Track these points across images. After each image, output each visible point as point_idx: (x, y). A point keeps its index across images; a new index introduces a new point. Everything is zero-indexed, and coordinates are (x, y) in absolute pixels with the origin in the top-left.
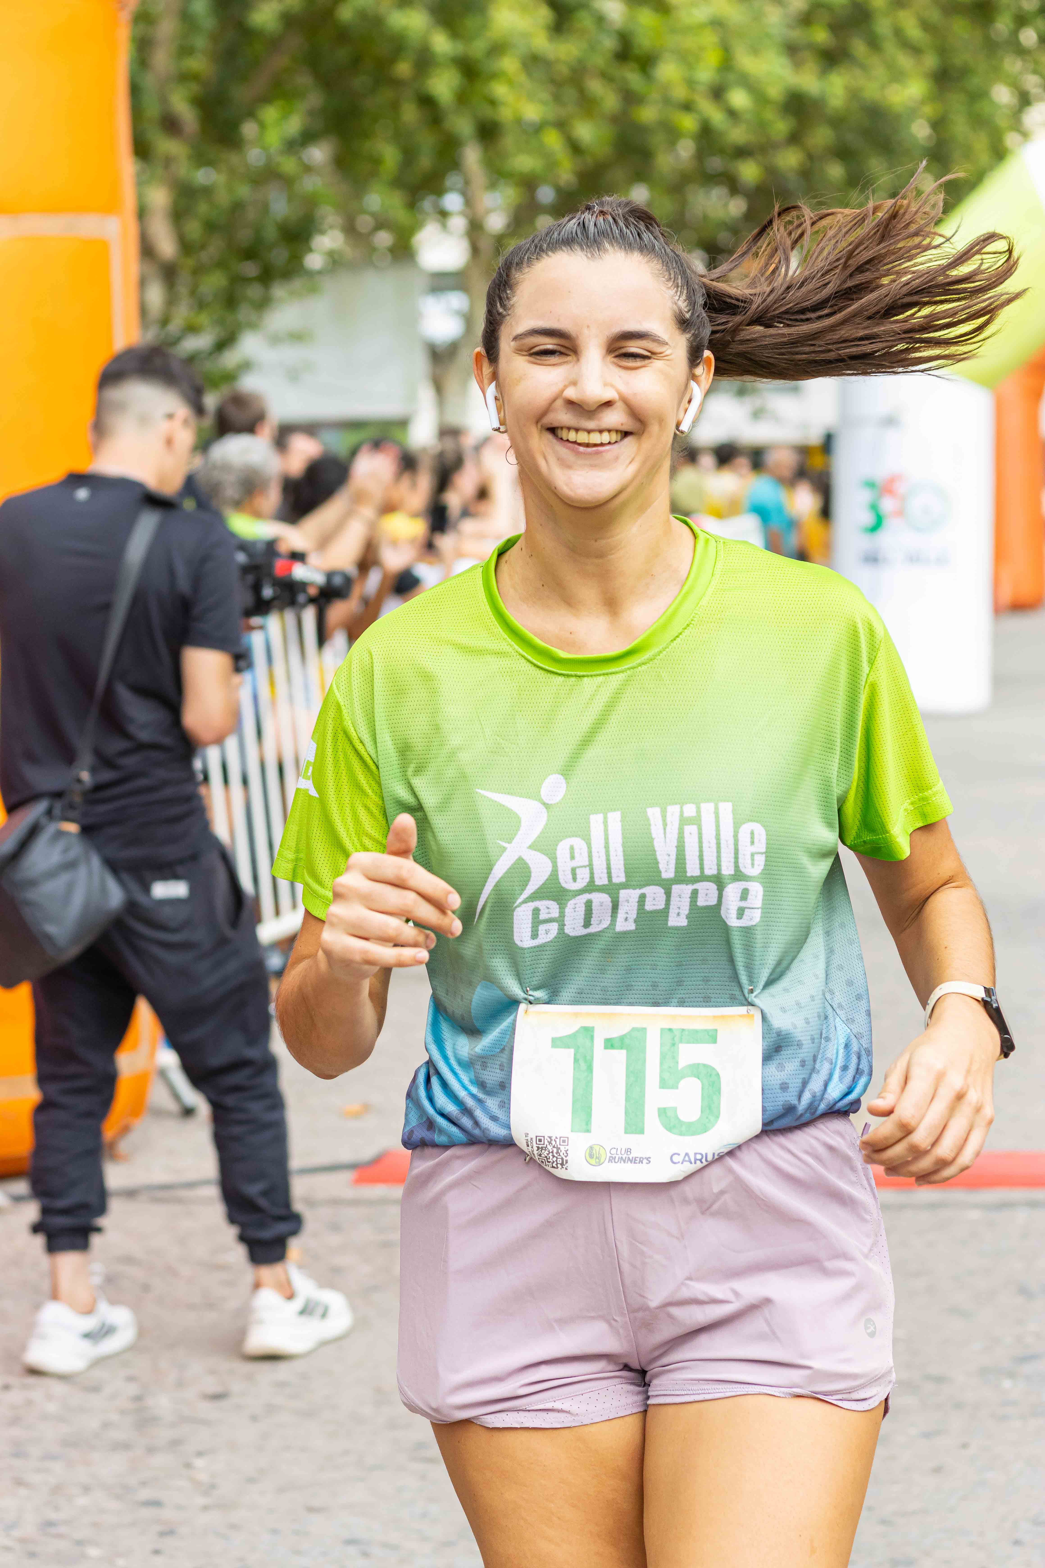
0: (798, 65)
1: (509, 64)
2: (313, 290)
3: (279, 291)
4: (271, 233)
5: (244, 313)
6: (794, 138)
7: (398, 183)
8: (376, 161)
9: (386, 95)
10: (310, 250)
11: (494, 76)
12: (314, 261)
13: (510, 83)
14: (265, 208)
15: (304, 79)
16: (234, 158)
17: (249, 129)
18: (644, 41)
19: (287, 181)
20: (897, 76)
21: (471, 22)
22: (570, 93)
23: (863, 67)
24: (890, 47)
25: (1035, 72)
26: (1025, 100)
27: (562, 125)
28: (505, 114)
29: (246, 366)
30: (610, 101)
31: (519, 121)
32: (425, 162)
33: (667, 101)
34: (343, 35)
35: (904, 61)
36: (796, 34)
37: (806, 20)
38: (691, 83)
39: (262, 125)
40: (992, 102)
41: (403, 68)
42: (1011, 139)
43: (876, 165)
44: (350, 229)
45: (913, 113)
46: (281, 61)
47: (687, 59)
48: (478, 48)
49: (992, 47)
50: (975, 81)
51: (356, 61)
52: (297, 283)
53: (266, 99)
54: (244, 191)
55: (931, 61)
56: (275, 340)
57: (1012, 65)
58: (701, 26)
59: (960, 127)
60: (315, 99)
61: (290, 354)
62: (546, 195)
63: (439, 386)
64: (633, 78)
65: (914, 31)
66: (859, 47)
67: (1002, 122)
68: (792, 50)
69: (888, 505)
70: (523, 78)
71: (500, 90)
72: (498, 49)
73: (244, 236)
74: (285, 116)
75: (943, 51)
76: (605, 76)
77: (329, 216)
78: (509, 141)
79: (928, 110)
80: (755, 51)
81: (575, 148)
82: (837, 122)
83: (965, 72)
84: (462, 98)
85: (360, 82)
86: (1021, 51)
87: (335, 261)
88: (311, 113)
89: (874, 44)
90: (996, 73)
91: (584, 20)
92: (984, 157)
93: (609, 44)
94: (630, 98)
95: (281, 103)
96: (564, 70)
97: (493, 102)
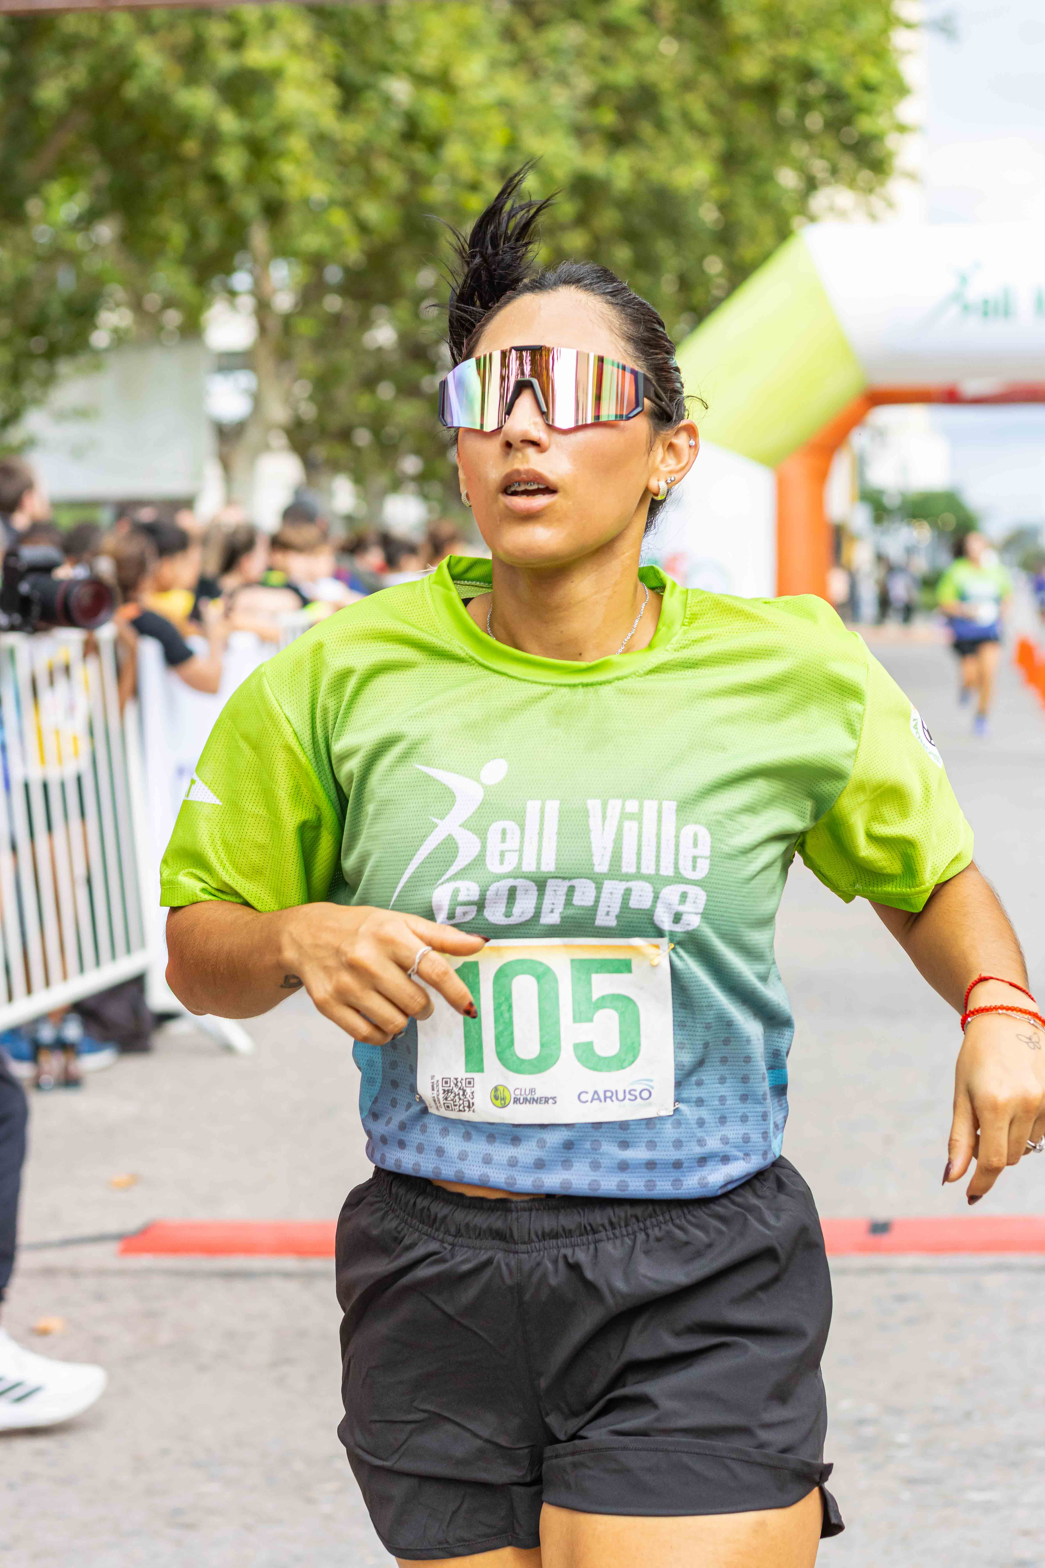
0: (586, 146)
1: (297, 143)
2: (97, 367)
3: (64, 367)
4: (56, 309)
5: (28, 389)
6: (582, 220)
7: (184, 260)
8: (162, 240)
9: (173, 173)
10: (95, 327)
11: (281, 155)
12: (100, 338)
13: (298, 162)
14: (52, 284)
15: (90, 157)
16: (19, 234)
17: (33, 206)
18: (432, 121)
19: (72, 258)
20: (683, 158)
21: (257, 102)
22: (357, 172)
23: (650, 149)
24: (677, 129)
25: (822, 157)
26: (811, 185)
27: (348, 205)
28: (293, 193)
29: (30, 443)
30: (398, 181)
31: (306, 201)
32: (212, 240)
33: (455, 181)
34: (129, 113)
35: (691, 143)
36: (583, 117)
37: (593, 101)
38: (478, 164)
39: (47, 203)
40: (777, 185)
41: (191, 147)
42: (796, 222)
43: (663, 247)
44: (137, 305)
45: (698, 195)
46: (67, 138)
47: (474, 140)
48: (264, 126)
49: (779, 131)
50: (762, 164)
51: (142, 139)
52: (83, 359)
53: (50, 176)
54: (30, 268)
55: (717, 144)
56: (61, 416)
57: (799, 149)
58: (488, 108)
59: (746, 211)
60: (102, 176)
61: (74, 431)
62: (334, 274)
63: (226, 464)
64: (419, 157)
65: (701, 114)
66: (646, 129)
67: (788, 206)
68: (579, 132)
70: (310, 156)
71: (287, 169)
72: (284, 128)
73: (29, 313)
74: (71, 194)
75: (729, 134)
76: (391, 156)
77: (117, 291)
78: (295, 220)
79: (714, 193)
80: (542, 131)
81: (363, 227)
82: (624, 204)
83: (751, 155)
84: (250, 177)
85: (147, 159)
86: (808, 137)
87: (120, 339)
88: (97, 190)
89: (661, 125)
90: (783, 156)
91: (371, 101)
92: (769, 240)
93: (395, 124)
94: (417, 178)
95: (66, 179)
96: (351, 150)
97: (279, 181)
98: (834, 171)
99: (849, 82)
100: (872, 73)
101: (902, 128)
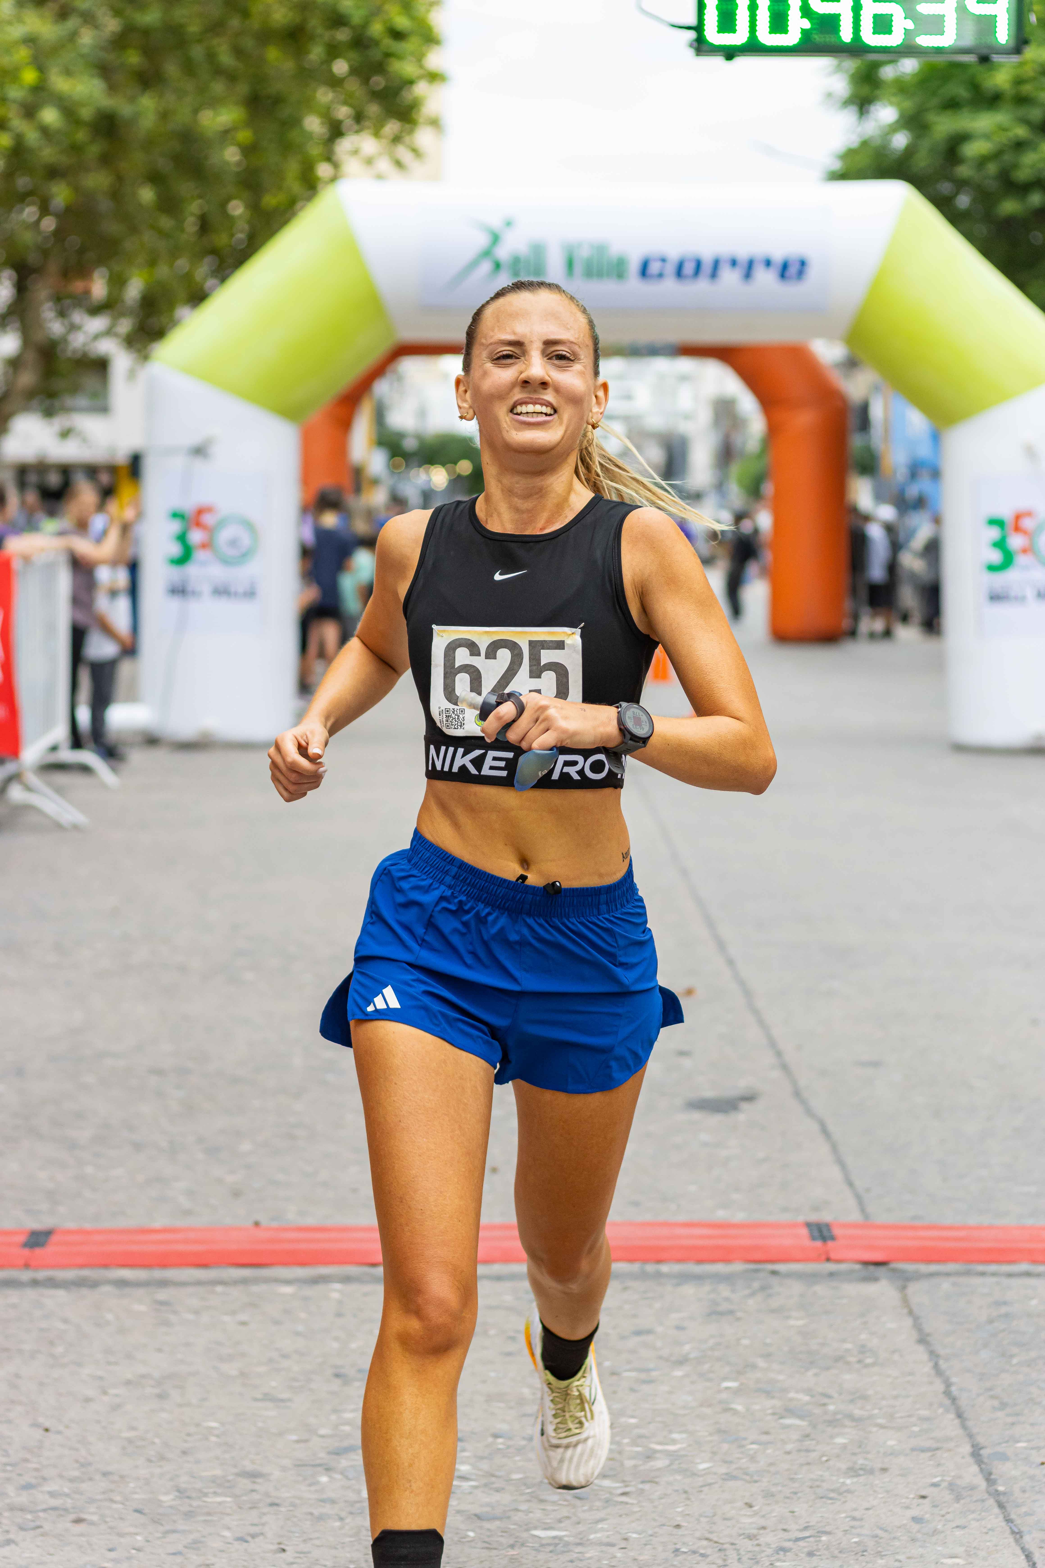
0: (110, 86)
6: (106, 161)
20: (209, 102)
23: (175, 91)
24: (203, 73)
25: (346, 102)
26: (336, 131)
35: (217, 87)
36: (109, 56)
37: (119, 42)
40: (303, 131)
42: (322, 170)
43: (185, 189)
45: (224, 137)
49: (304, 75)
50: (287, 110)
57: (324, 95)
58: (16, 43)
59: (271, 156)
65: (226, 58)
66: (172, 71)
67: (315, 151)
68: (104, 71)
69: (196, 536)
75: (253, 79)
79: (241, 135)
80: (68, 72)
82: (149, 145)
83: (278, 100)
86: (335, 82)
89: (188, 66)
90: (308, 104)
92: (294, 185)
98: (359, 117)
99: (376, 29)
100: (402, 22)
101: (434, 77)
